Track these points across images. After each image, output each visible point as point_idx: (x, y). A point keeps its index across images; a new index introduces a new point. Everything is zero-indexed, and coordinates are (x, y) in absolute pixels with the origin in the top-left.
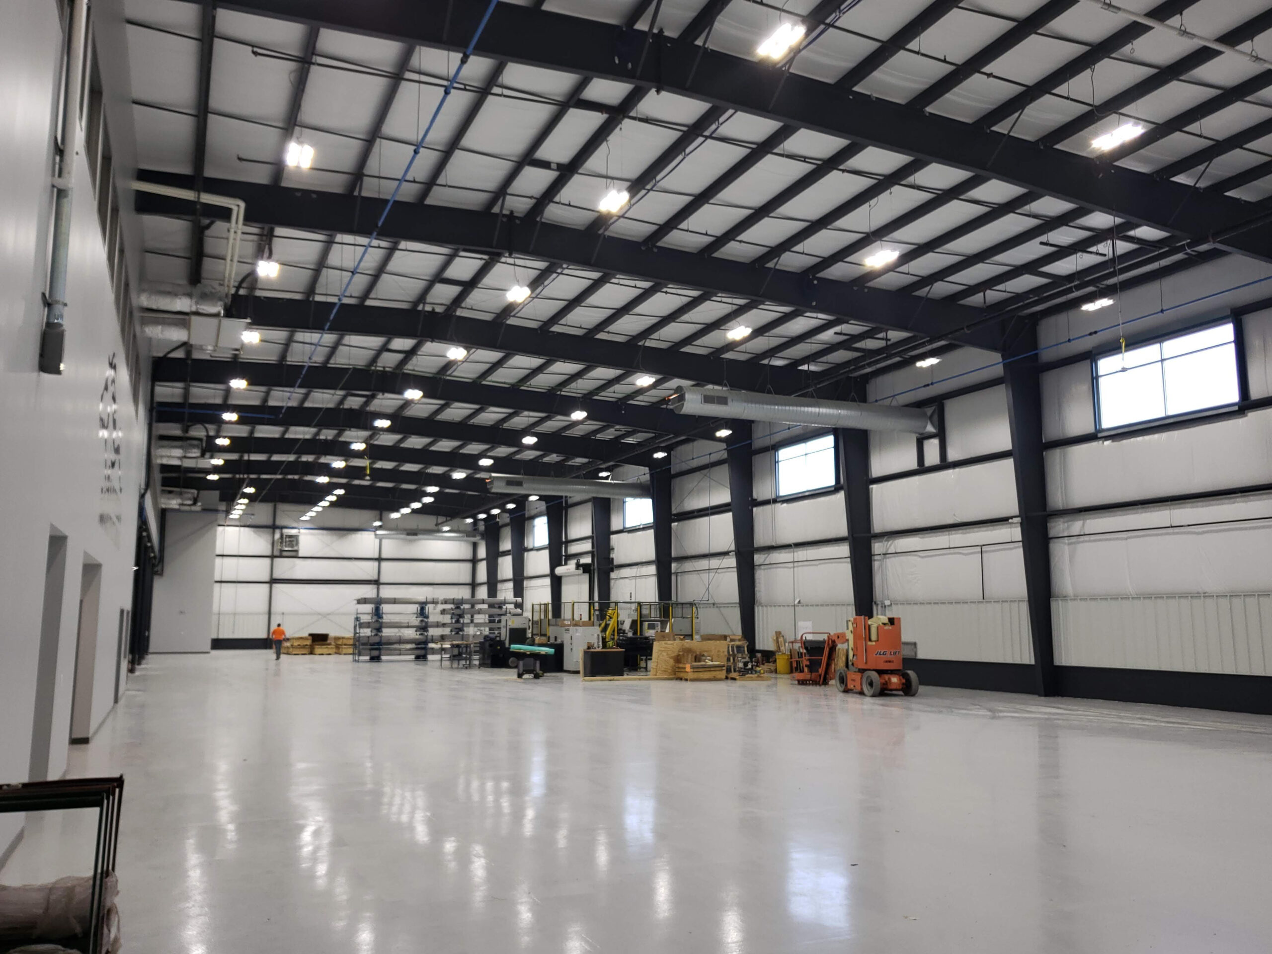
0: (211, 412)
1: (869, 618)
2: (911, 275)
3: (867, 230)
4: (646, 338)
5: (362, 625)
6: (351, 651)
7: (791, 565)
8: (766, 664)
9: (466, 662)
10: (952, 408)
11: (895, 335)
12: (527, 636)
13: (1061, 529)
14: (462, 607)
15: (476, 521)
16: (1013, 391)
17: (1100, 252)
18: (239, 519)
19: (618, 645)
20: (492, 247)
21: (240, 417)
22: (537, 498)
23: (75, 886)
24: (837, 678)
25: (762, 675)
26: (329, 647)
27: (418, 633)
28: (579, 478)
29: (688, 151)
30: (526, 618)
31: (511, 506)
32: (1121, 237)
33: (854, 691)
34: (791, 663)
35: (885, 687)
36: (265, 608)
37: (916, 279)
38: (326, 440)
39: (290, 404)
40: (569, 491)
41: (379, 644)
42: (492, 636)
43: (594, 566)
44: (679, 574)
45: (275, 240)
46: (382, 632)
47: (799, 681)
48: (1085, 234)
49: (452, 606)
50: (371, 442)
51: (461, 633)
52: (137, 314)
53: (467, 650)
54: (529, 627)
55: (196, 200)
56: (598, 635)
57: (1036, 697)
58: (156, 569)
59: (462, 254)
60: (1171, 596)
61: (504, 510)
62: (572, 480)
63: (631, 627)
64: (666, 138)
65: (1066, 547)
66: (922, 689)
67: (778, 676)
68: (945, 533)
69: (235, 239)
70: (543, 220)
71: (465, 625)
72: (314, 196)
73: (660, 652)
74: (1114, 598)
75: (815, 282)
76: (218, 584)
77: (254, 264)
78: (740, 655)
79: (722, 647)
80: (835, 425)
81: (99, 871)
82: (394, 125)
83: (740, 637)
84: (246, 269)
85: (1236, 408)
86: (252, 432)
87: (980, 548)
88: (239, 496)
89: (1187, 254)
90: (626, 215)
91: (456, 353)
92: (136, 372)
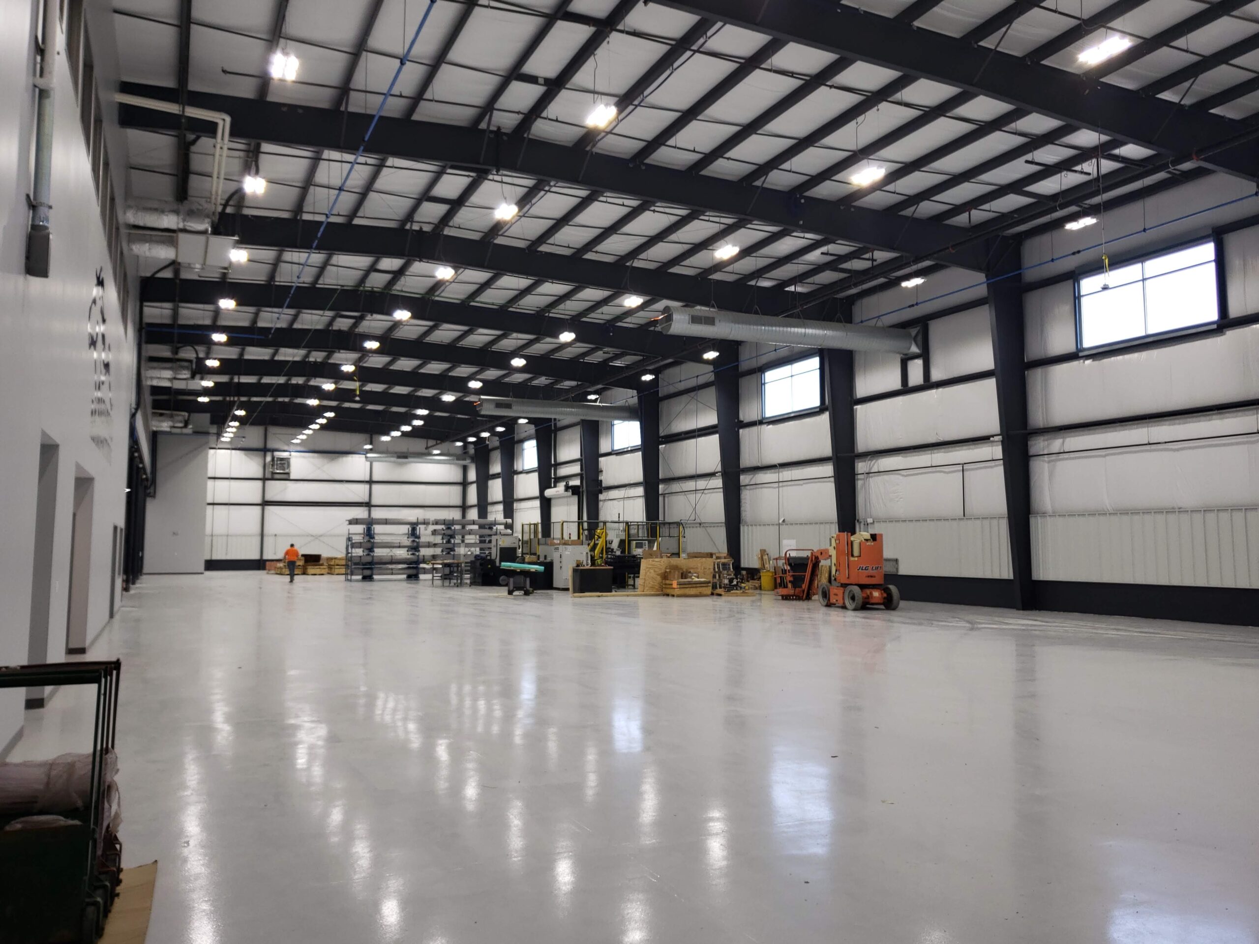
0: (200, 332)
1: (852, 535)
2: (897, 194)
3: (854, 148)
4: (634, 258)
5: (354, 546)
6: (343, 571)
7: (776, 485)
8: (751, 581)
9: (457, 581)
10: (936, 328)
11: (881, 256)
12: (517, 555)
13: (1042, 447)
14: (453, 528)
15: (466, 444)
16: (996, 311)
17: (1085, 170)
18: (230, 443)
19: (607, 563)
20: (478, 163)
21: (229, 339)
22: (526, 421)
23: (75, 762)
24: (820, 592)
25: (746, 591)
26: (322, 567)
27: (410, 553)
28: (567, 401)
29: (676, 65)
30: (516, 537)
31: (500, 429)
32: (1106, 155)
33: (837, 605)
34: (775, 579)
35: (867, 600)
36: (257, 529)
37: (902, 198)
38: (315, 362)
39: (278, 326)
40: (556, 413)
41: (371, 563)
42: (482, 555)
43: (583, 488)
44: (667, 495)
45: (262, 156)
46: (374, 551)
47: (782, 596)
48: (1071, 152)
49: (443, 527)
50: (361, 364)
51: (452, 553)
52: (123, 231)
53: (458, 569)
54: (519, 546)
55: (181, 113)
56: (587, 553)
57: (1014, 611)
58: (148, 491)
59: (449, 171)
60: (1147, 511)
61: (494, 434)
62: (561, 402)
63: (619, 546)
64: (654, 51)
65: (1046, 465)
66: (902, 604)
67: (763, 592)
68: (927, 452)
69: (221, 156)
70: (530, 137)
71: (456, 545)
72: (300, 111)
73: (647, 570)
74: (1092, 514)
75: (803, 201)
76: (211, 507)
77: (240, 182)
78: (725, 572)
79: (709, 563)
80: (820, 346)
81: (99, 747)
82: (379, 38)
83: (725, 555)
84: (233, 186)
85: (1215, 326)
86: (242, 354)
87: (961, 465)
88: (230, 418)
89: (1169, 172)
90: (614, 131)
91: (444, 272)
92: (124, 291)
